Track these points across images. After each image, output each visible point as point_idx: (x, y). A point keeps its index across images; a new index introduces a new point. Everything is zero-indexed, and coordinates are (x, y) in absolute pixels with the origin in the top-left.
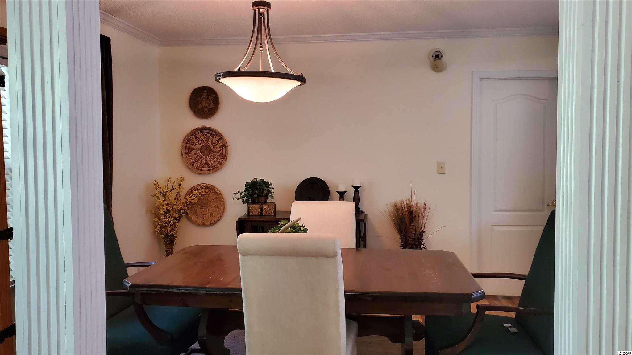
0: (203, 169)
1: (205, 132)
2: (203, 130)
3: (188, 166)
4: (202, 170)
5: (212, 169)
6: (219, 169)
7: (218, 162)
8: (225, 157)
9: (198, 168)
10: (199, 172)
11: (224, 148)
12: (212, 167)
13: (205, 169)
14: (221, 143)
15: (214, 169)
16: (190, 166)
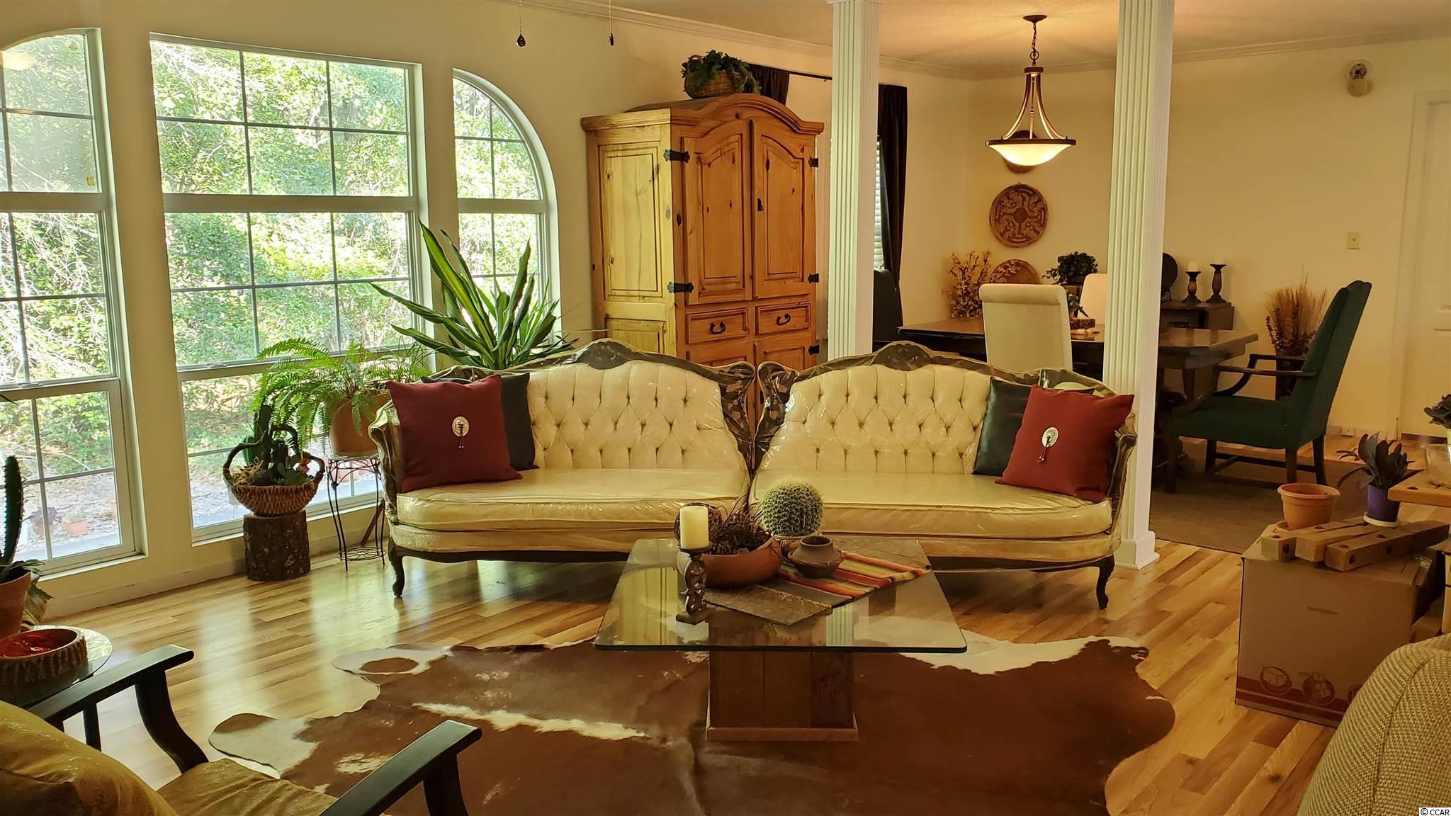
0: (1015, 240)
1: (1022, 192)
2: (1019, 188)
3: (997, 237)
4: (1014, 242)
5: (1027, 241)
6: (1035, 241)
7: (1035, 231)
8: (1043, 224)
9: (1009, 239)
10: (1009, 243)
11: (1043, 212)
12: (1026, 237)
13: (1018, 240)
14: (1040, 206)
15: (1028, 241)
16: (998, 235)
